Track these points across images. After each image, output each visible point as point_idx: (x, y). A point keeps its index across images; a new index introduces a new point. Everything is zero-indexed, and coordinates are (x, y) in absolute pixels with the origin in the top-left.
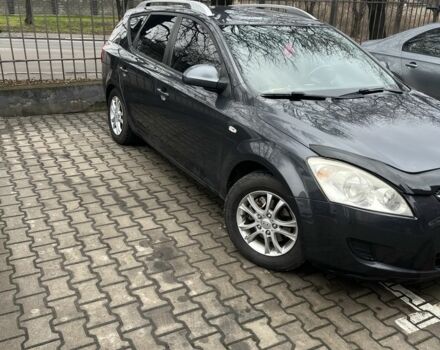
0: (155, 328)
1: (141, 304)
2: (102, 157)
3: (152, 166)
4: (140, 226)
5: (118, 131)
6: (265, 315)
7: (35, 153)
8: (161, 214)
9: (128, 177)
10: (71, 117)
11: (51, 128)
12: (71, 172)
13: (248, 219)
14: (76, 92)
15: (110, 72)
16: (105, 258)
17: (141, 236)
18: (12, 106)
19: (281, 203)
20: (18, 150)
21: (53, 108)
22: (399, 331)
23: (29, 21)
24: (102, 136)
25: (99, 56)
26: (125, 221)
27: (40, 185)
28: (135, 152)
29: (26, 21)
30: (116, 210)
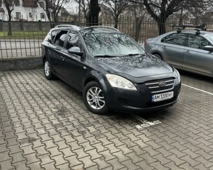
0: (57, 128)
1: (53, 123)
2: (41, 84)
3: (60, 86)
4: (54, 104)
5: (47, 74)
6: (93, 125)
7: (15, 83)
8: (62, 100)
9: (50, 90)
10: (29, 71)
11: (21, 75)
12: (29, 89)
13: (90, 97)
14: (31, 61)
15: (45, 52)
16: (41, 112)
17: (54, 106)
18: (5, 67)
19: (100, 90)
20: (9, 82)
21: (22, 67)
22: (136, 128)
23: (10, 34)
24: (41, 77)
25: (40, 47)
26: (49, 102)
27: (17, 93)
28: (54, 82)
29: (8, 34)
30: (46, 100)
